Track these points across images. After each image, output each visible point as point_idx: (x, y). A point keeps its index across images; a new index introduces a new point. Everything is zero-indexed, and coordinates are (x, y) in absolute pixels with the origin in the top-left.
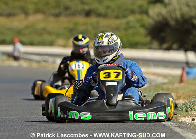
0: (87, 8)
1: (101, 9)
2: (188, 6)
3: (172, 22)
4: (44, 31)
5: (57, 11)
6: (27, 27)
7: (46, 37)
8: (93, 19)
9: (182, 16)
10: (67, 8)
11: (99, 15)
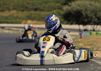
0: (35, 7)
1: (41, 8)
2: (79, 6)
3: (73, 13)
4: (17, 17)
5: (22, 9)
6: (10, 16)
7: (18, 20)
8: (38, 12)
9: (77, 10)
10: (27, 8)
11: (40, 10)
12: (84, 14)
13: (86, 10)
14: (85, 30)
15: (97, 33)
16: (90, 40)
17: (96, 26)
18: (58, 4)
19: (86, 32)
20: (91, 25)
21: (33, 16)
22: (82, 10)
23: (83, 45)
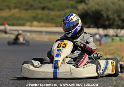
0: (43, 5)
1: (51, 6)
4: (20, 18)
5: (26, 7)
6: (10, 16)
7: (21, 22)
8: (46, 12)
9: (96, 10)
10: (32, 6)
11: (49, 9)
12: (105, 15)
13: (107, 10)
14: (106, 36)
15: (121, 40)
16: (111, 48)
17: (119, 30)
18: (71, 2)
19: (107, 38)
20: (114, 29)
21: (40, 16)
22: (102, 10)
23: (103, 54)
